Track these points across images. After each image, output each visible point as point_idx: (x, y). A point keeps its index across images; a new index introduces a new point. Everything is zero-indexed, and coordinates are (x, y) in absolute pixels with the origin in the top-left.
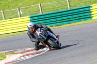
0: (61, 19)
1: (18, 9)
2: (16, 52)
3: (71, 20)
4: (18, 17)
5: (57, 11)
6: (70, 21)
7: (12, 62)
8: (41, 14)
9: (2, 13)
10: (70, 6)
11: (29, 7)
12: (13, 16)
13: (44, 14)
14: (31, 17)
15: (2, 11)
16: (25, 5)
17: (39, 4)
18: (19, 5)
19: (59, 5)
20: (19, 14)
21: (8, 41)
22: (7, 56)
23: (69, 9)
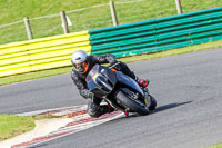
0: (160, 36)
1: (61, 14)
2: (57, 114)
3: (185, 40)
4: (62, 33)
5: (153, 20)
6: (181, 41)
7: (49, 137)
8: (115, 25)
9: (26, 23)
10: (181, 8)
11: (88, 11)
12: (51, 31)
13: (121, 25)
14: (92, 34)
15: (25, 20)
16: (79, 5)
17: (110, 4)
18: (65, 4)
19: (156, 5)
20: (63, 25)
21: (40, 89)
22: (37, 122)
23: (179, 14)
